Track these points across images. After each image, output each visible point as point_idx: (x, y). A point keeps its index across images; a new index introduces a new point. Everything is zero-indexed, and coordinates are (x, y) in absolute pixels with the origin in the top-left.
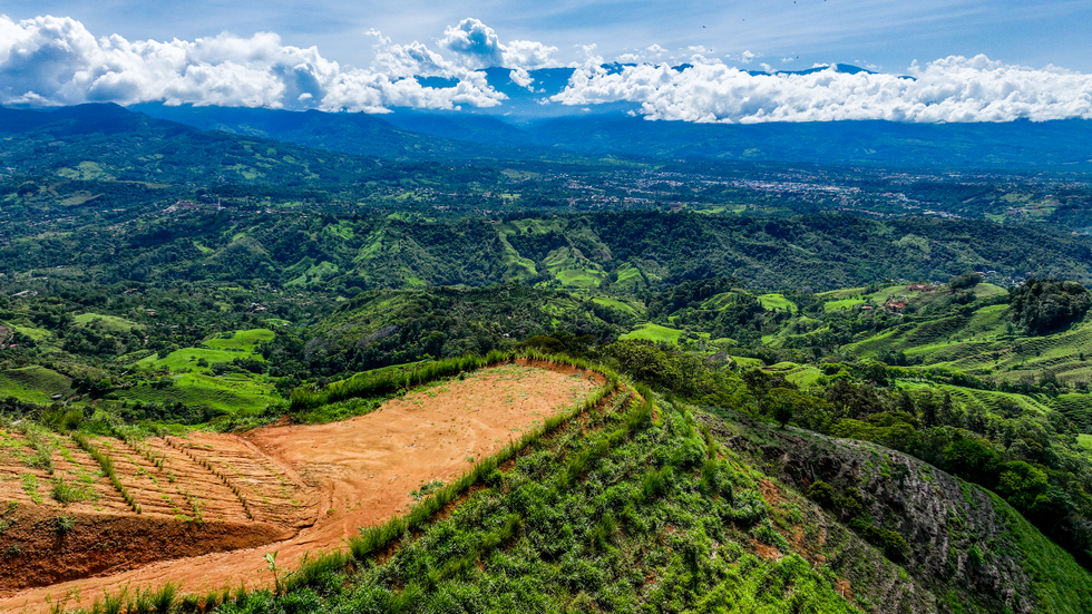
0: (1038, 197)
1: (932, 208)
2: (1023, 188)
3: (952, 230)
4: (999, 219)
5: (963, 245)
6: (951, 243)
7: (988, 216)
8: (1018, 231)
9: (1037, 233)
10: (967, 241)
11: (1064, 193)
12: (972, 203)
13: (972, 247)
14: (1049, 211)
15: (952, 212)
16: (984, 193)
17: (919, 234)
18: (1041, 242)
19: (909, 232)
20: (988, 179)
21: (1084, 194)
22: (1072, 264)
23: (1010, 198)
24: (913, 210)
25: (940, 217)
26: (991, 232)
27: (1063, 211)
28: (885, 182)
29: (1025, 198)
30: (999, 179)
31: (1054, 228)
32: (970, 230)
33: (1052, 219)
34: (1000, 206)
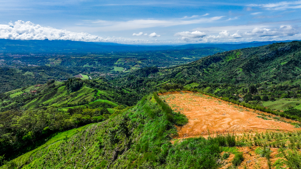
0: (56, 59)
1: (30, 64)
2: (52, 57)
3: (39, 69)
4: (49, 65)
5: (43, 73)
6: (40, 73)
7: (46, 65)
8: (55, 68)
9: (60, 68)
10: (44, 72)
11: (62, 58)
12: (40, 62)
13: (45, 73)
14: (60, 62)
15: (36, 64)
16: (43, 58)
17: (30, 71)
18: (61, 70)
19: (27, 71)
20: (42, 55)
21: (66, 58)
22: (69, 75)
23: (50, 59)
24: (25, 65)
25: (33, 66)
26: (49, 69)
27: (63, 62)
28: (12, 57)
29: (53, 60)
30: (45, 55)
31: (62, 66)
32: (44, 69)
33: (61, 64)
34: (48, 62)
